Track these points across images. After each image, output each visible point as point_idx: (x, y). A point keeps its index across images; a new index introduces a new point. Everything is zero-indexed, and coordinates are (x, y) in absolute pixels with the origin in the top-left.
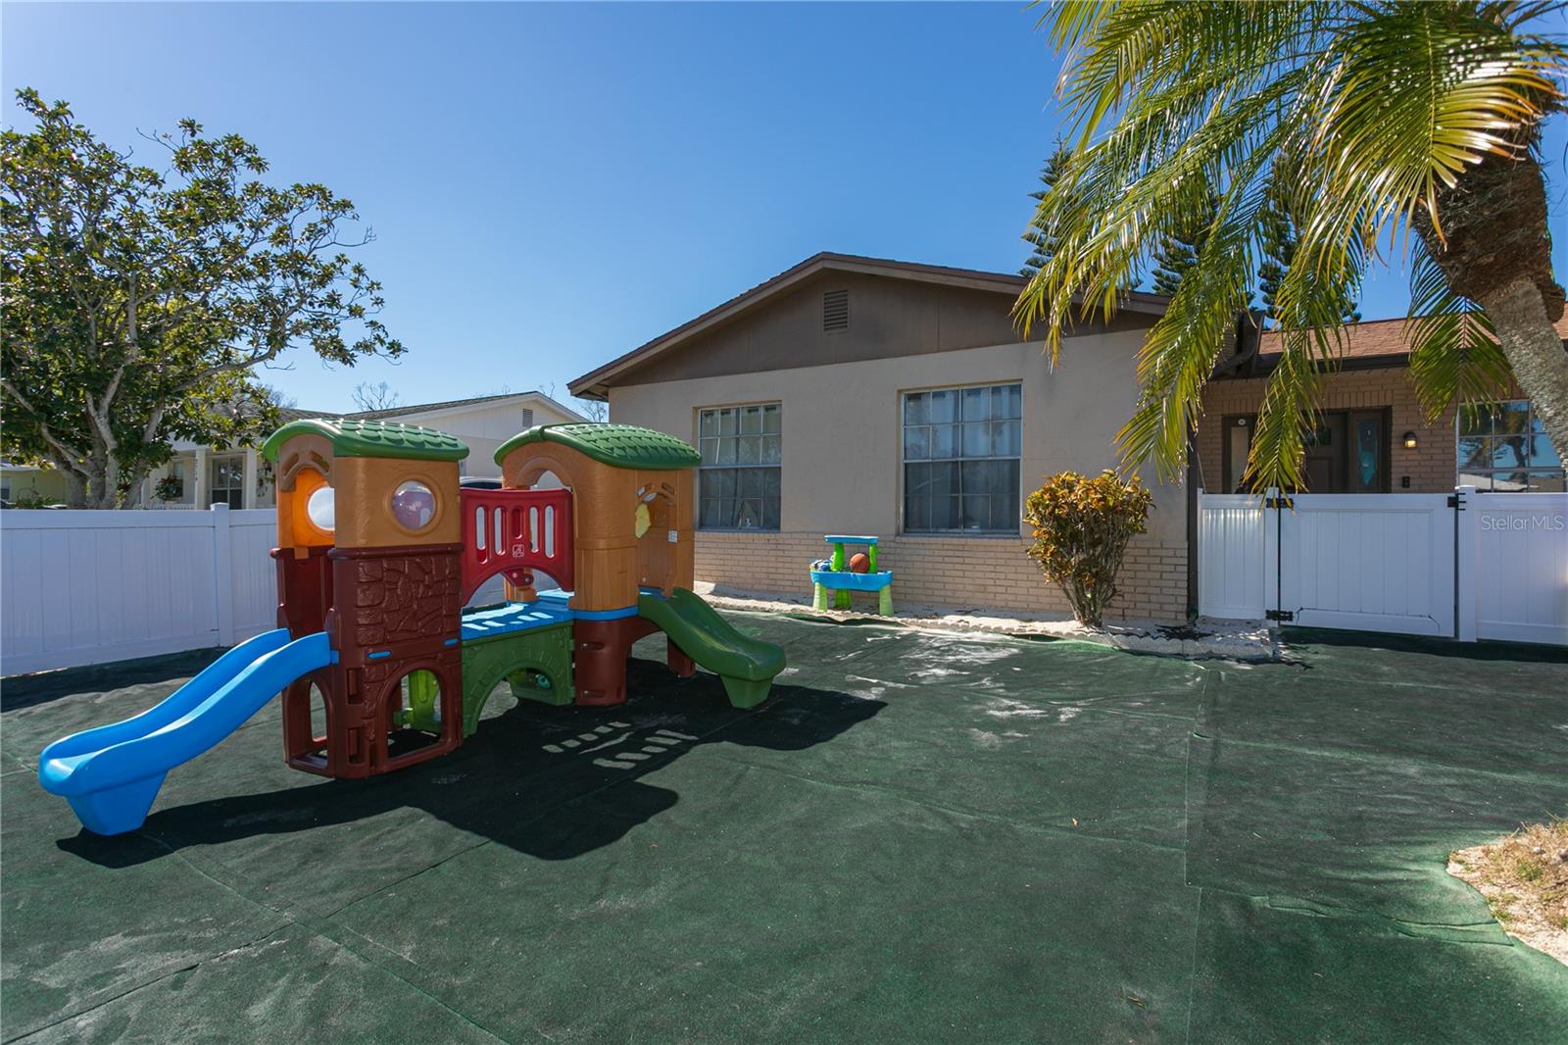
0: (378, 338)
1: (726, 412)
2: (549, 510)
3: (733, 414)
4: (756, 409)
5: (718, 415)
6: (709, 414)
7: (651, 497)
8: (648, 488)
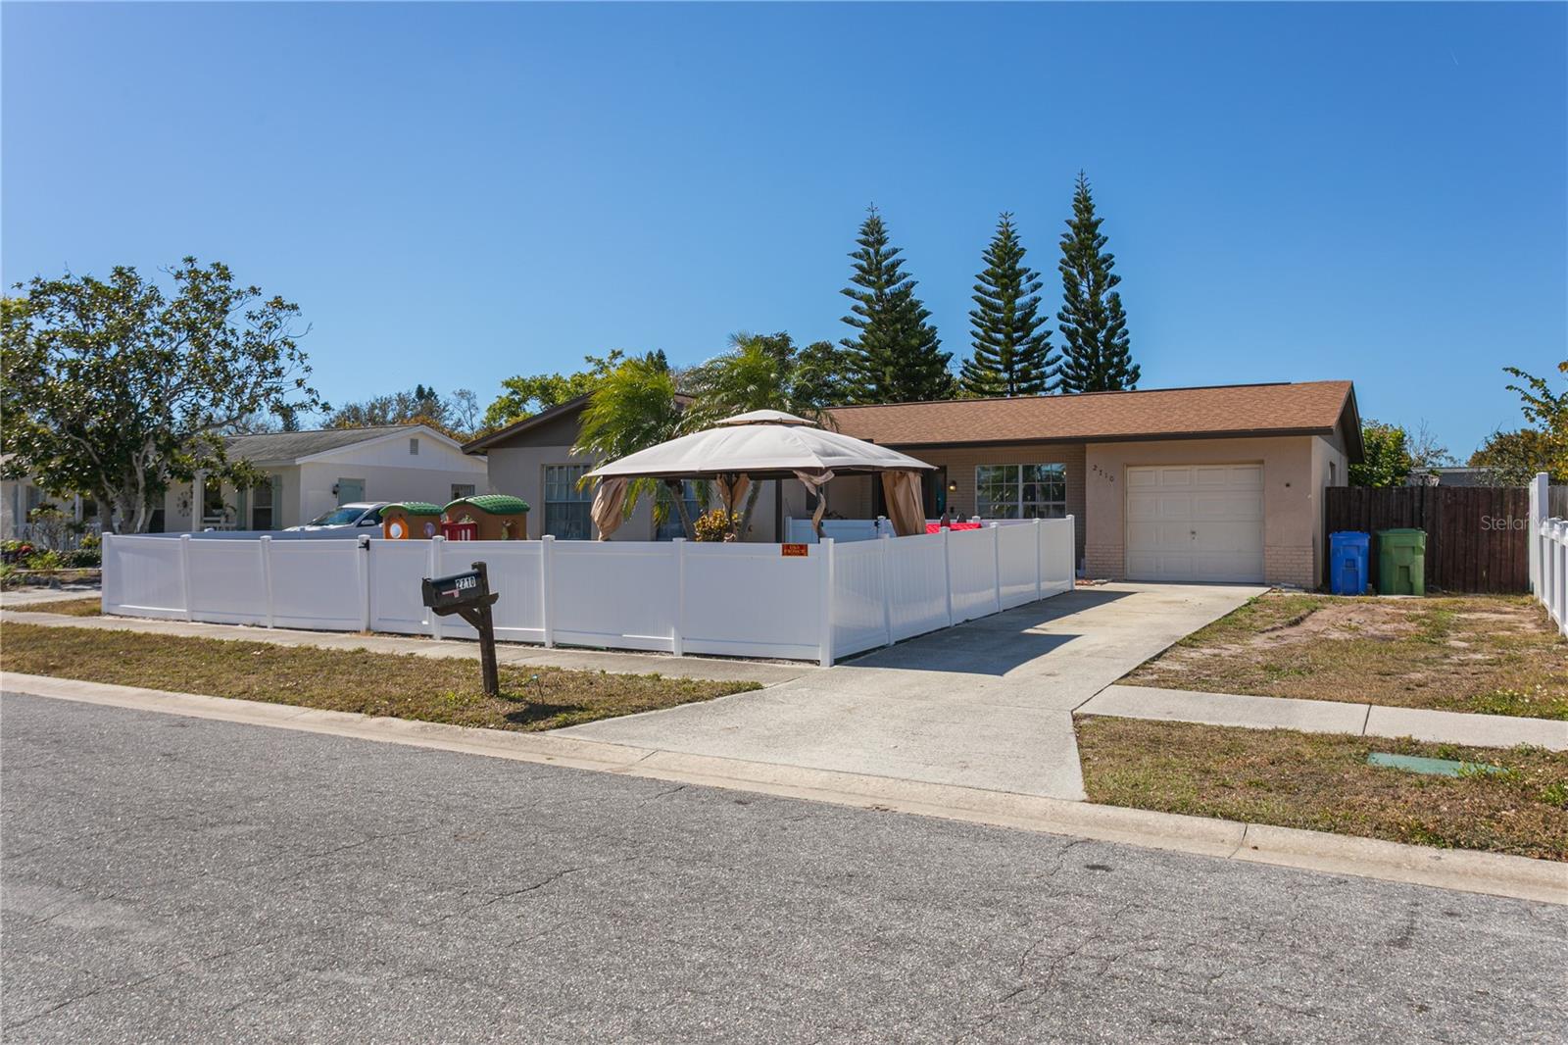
0: (314, 401)
1: (561, 468)
2: (469, 531)
3: (565, 469)
4: (579, 467)
5: (556, 470)
6: (552, 468)
7: (508, 525)
8: (507, 522)
